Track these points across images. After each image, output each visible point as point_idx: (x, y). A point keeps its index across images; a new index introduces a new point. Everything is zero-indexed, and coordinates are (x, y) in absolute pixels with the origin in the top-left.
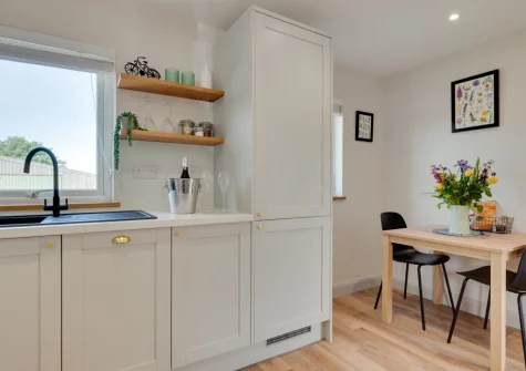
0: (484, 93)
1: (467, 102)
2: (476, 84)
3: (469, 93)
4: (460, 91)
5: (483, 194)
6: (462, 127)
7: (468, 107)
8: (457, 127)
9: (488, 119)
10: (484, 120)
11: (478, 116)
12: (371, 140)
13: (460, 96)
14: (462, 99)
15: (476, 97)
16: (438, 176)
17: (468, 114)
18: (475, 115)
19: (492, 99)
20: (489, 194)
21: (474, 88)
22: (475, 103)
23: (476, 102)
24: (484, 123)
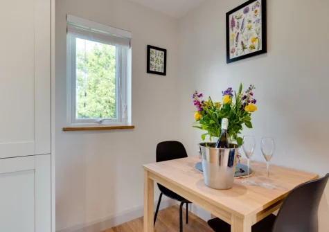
0: (253, 20)
1: (239, 31)
2: (246, 11)
3: (241, 21)
4: (233, 21)
5: (243, 125)
6: (235, 56)
7: (240, 36)
8: (232, 56)
9: (256, 47)
10: (253, 47)
11: (248, 44)
12: (164, 74)
13: (233, 25)
14: (235, 28)
15: (246, 24)
16: (198, 103)
17: (239, 43)
18: (245, 43)
19: (260, 25)
20: (249, 125)
21: (244, 15)
22: (246, 31)
23: (246, 29)
24: (254, 51)
